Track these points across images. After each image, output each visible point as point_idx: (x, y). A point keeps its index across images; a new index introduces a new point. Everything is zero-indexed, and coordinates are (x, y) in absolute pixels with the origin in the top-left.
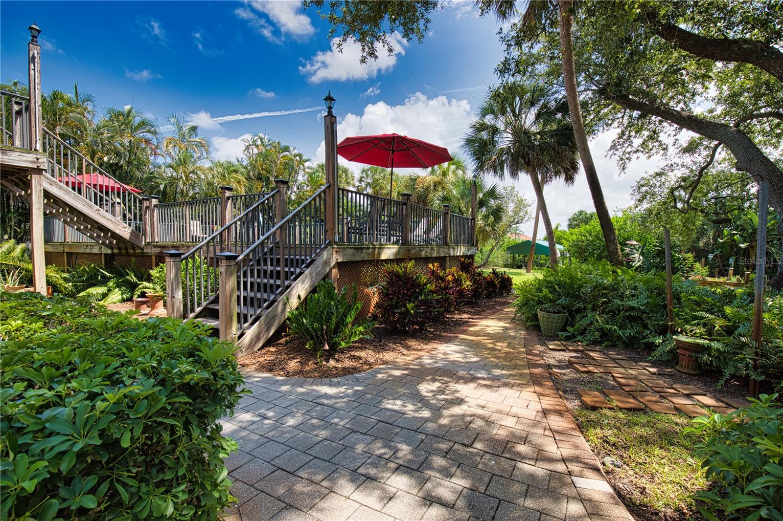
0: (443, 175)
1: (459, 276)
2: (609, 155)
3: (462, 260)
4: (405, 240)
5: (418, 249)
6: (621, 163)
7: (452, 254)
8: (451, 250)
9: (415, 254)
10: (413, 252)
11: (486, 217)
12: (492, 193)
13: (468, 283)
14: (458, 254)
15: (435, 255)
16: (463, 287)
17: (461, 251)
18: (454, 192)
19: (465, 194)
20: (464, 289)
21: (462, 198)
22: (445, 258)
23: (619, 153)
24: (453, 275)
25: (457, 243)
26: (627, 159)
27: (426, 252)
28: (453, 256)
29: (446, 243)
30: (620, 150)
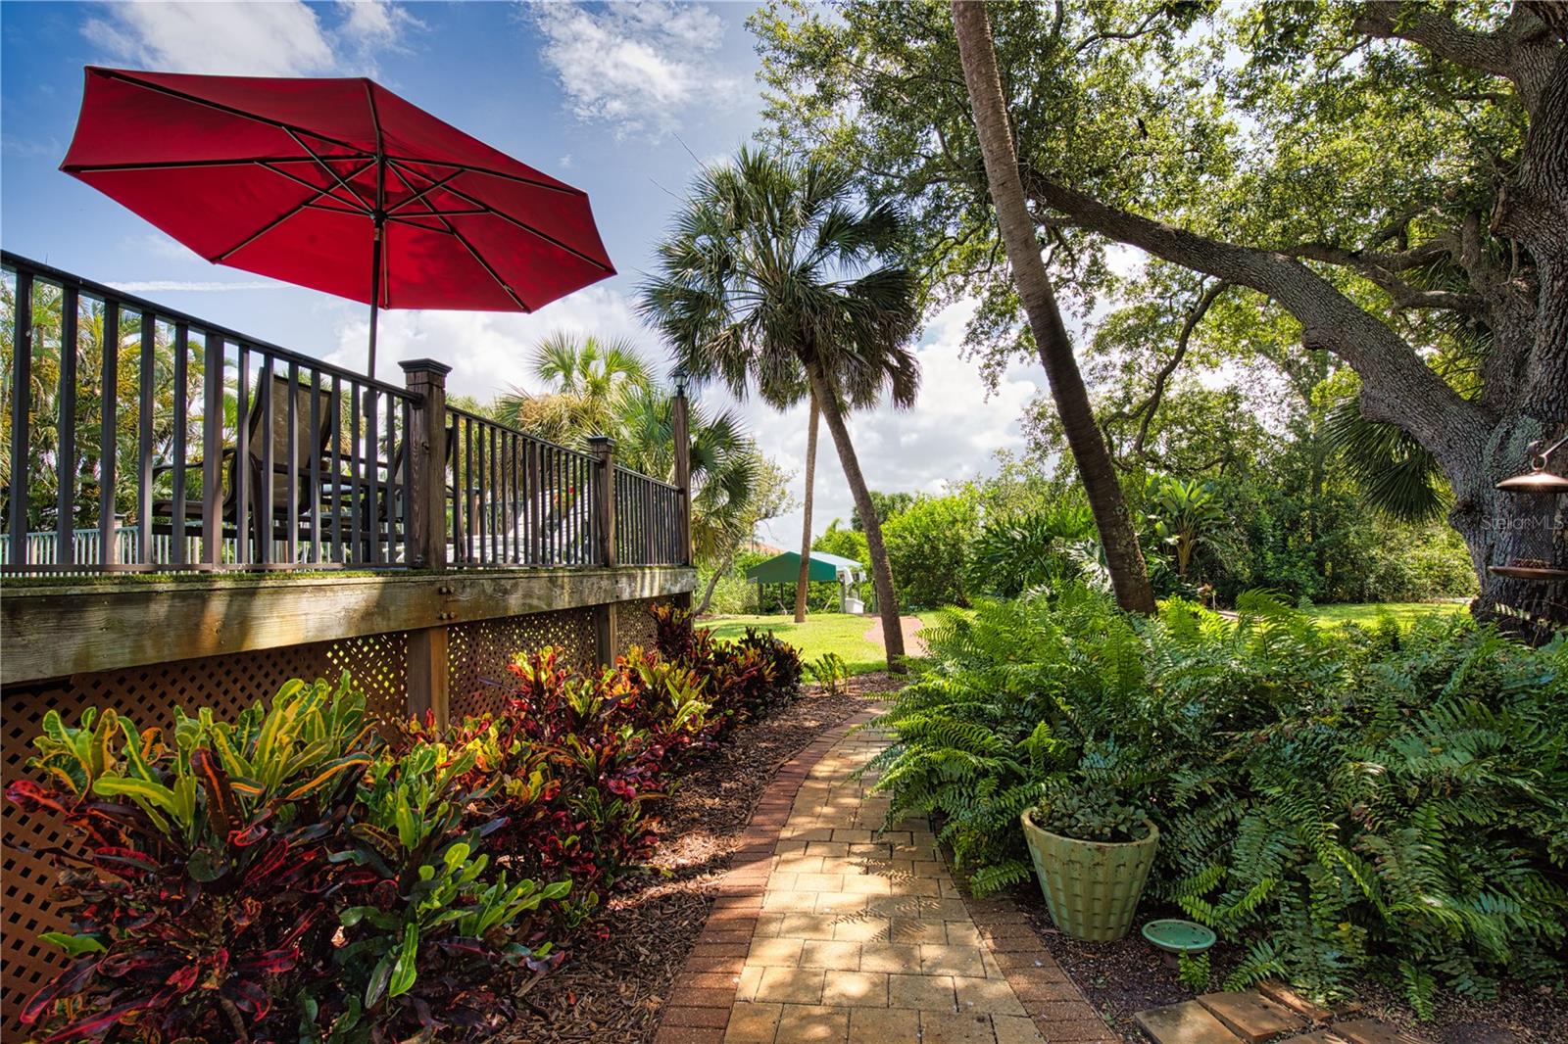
0: (594, 393)
1: (659, 681)
2: (966, 354)
3: (663, 612)
4: (426, 552)
5: (488, 587)
6: (986, 372)
7: (626, 596)
8: (624, 582)
9: (475, 606)
10: (465, 597)
11: (710, 492)
12: (722, 432)
13: (697, 705)
14: (646, 594)
15: (564, 601)
16: (677, 723)
17: (652, 582)
18: (625, 432)
19: (651, 435)
20: (683, 731)
21: (646, 448)
22: (601, 610)
23: (985, 349)
24: (635, 679)
25: (642, 560)
26: (999, 364)
27: (528, 595)
28: (631, 602)
29: (604, 562)
30: (986, 343)
